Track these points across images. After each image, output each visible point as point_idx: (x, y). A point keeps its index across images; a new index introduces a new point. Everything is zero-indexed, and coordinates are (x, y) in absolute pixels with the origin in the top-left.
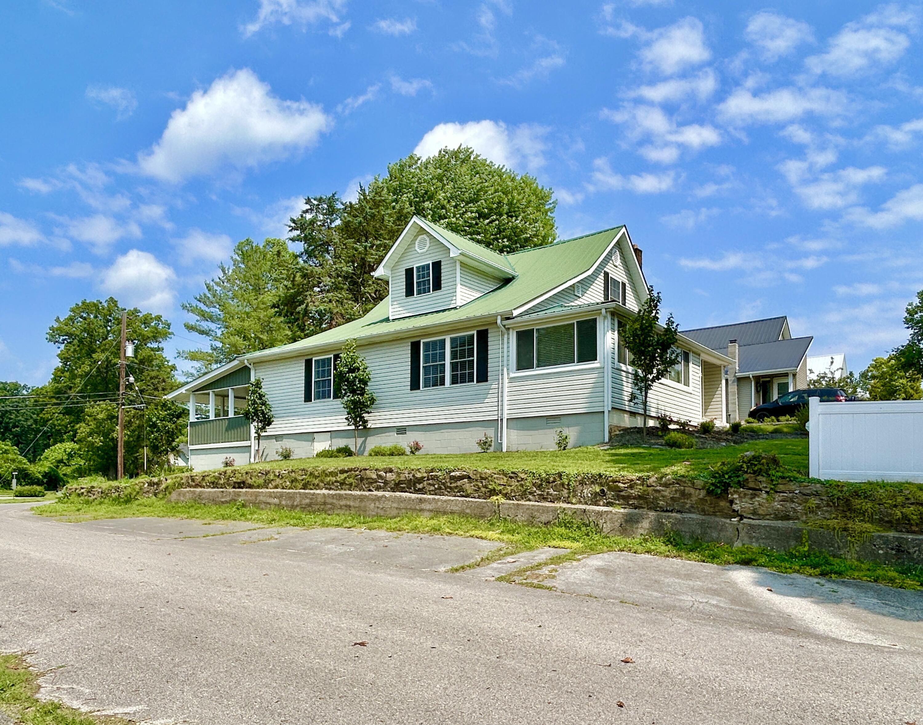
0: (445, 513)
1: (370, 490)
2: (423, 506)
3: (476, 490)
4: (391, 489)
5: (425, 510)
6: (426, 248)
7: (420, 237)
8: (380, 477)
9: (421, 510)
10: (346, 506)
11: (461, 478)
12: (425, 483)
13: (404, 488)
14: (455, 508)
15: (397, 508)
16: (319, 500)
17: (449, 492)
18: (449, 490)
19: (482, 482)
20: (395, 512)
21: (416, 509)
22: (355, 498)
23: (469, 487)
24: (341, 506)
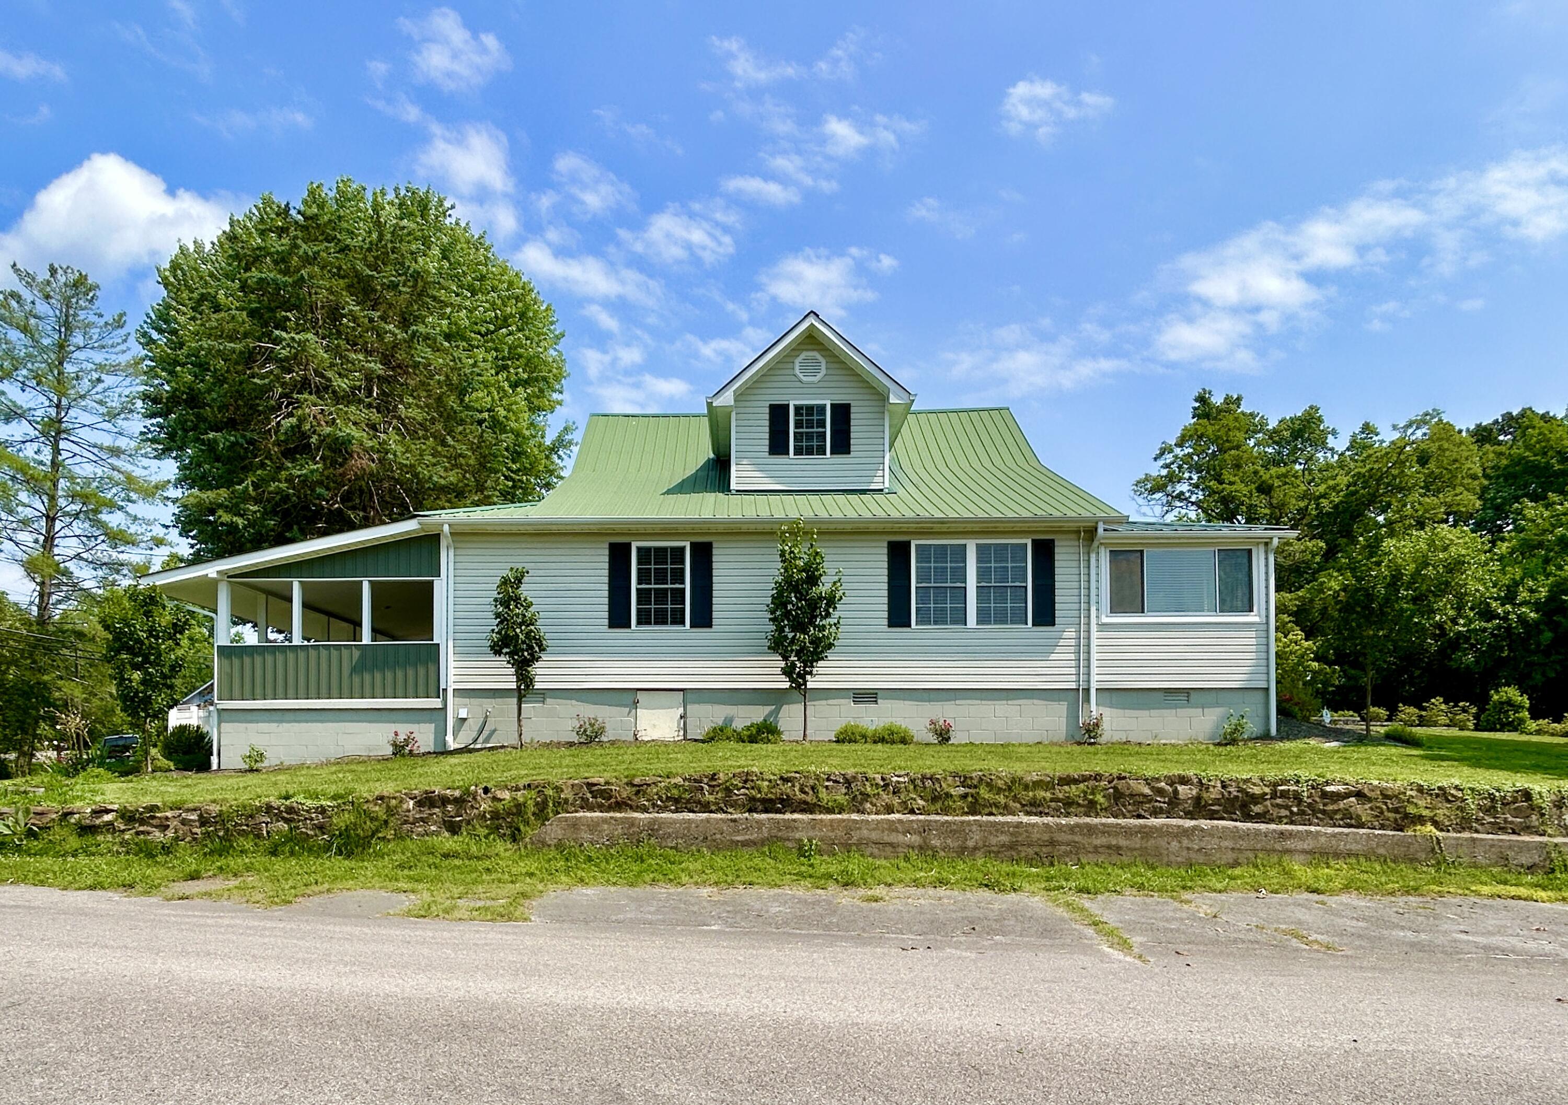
0: (1337, 855)
1: (1139, 816)
2: (1289, 844)
3: (1377, 816)
4: (1186, 814)
5: (1296, 851)
6: (819, 376)
7: (804, 355)
8: (1160, 792)
9: (1288, 851)
10: (1109, 847)
11: (1347, 795)
12: (1268, 803)
13: (1217, 812)
14: (1354, 847)
15: (1233, 849)
16: (1035, 836)
17: (1321, 820)
18: (1320, 815)
19: (1386, 804)
20: (1230, 857)
21: (1275, 851)
22: (1128, 832)
23: (1363, 811)
24: (1096, 847)
